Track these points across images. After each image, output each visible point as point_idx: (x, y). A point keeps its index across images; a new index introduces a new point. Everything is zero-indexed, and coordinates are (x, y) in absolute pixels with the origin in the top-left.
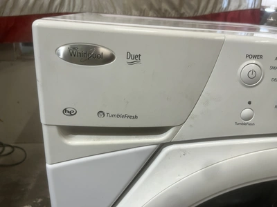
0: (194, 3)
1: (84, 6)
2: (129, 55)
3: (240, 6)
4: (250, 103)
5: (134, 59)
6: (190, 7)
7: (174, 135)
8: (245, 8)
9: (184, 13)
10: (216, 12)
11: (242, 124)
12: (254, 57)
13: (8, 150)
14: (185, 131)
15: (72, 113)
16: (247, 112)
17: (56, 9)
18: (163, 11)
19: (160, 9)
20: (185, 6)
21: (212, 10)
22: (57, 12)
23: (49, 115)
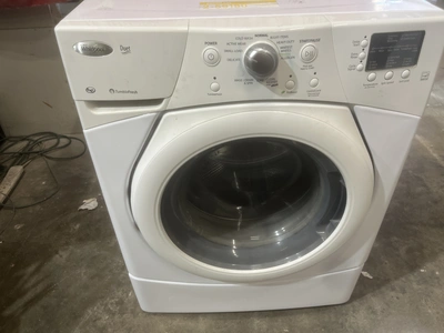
2: (122, 48)
4: (215, 78)
5: (126, 50)
7: (166, 105)
11: (213, 94)
12: (211, 44)
13: (63, 141)
14: (173, 102)
15: (92, 91)
16: (214, 85)
23: (78, 93)
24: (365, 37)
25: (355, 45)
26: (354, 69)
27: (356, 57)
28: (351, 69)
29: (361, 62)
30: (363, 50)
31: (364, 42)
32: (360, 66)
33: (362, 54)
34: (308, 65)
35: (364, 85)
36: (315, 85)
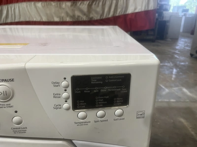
0: (99, 9)
3: (135, 9)
6: (97, 12)
8: (140, 11)
9: (93, 17)
10: (117, 15)
17: (3, 20)
18: (77, 17)
19: (74, 16)
20: (93, 12)
22: (5, 22)
24: (65, 79)
25: (55, 86)
26: (60, 108)
27: (60, 97)
28: (58, 107)
29: (66, 101)
30: (66, 90)
31: (64, 83)
32: (66, 105)
33: (65, 95)
34: (6, 103)
35: (76, 123)
36: (19, 123)
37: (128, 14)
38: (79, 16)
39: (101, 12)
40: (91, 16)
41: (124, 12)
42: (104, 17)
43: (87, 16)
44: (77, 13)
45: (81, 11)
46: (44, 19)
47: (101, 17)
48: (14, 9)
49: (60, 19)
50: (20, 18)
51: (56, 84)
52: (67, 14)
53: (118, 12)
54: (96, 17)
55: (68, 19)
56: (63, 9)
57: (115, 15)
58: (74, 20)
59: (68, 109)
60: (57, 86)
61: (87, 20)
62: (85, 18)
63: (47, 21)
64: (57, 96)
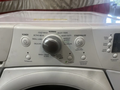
0: (77, 2)
1: (31, 7)
3: (99, 2)
4: (28, 53)
6: (75, 4)
8: (101, 3)
9: (72, 7)
10: (88, 6)
11: (27, 61)
12: (25, 35)
16: (28, 56)
17: (20, 8)
18: (63, 7)
19: (62, 6)
20: (73, 4)
21: (86, 5)
22: (20, 9)
24: (111, 35)
25: (105, 39)
26: (106, 51)
27: (106, 45)
28: (104, 51)
29: (109, 48)
30: (110, 41)
31: (110, 38)
32: (108, 50)
33: (109, 44)
34: (80, 48)
35: (111, 60)
36: (84, 59)
37: (94, 5)
38: (64, 7)
39: (78, 4)
40: (72, 6)
41: (92, 4)
42: (80, 7)
43: (69, 6)
44: (64, 5)
45: (66, 3)
46: (44, 8)
47: (77, 7)
48: (26, 2)
49: (53, 8)
50: (30, 7)
51: (106, 38)
52: (58, 5)
53: (88, 4)
54: (75, 7)
55: (58, 8)
56: (56, 2)
57: (86, 6)
58: (61, 9)
59: (109, 52)
60: (106, 39)
61: (69, 9)
62: (68, 8)
63: (46, 9)
64: (105, 44)
